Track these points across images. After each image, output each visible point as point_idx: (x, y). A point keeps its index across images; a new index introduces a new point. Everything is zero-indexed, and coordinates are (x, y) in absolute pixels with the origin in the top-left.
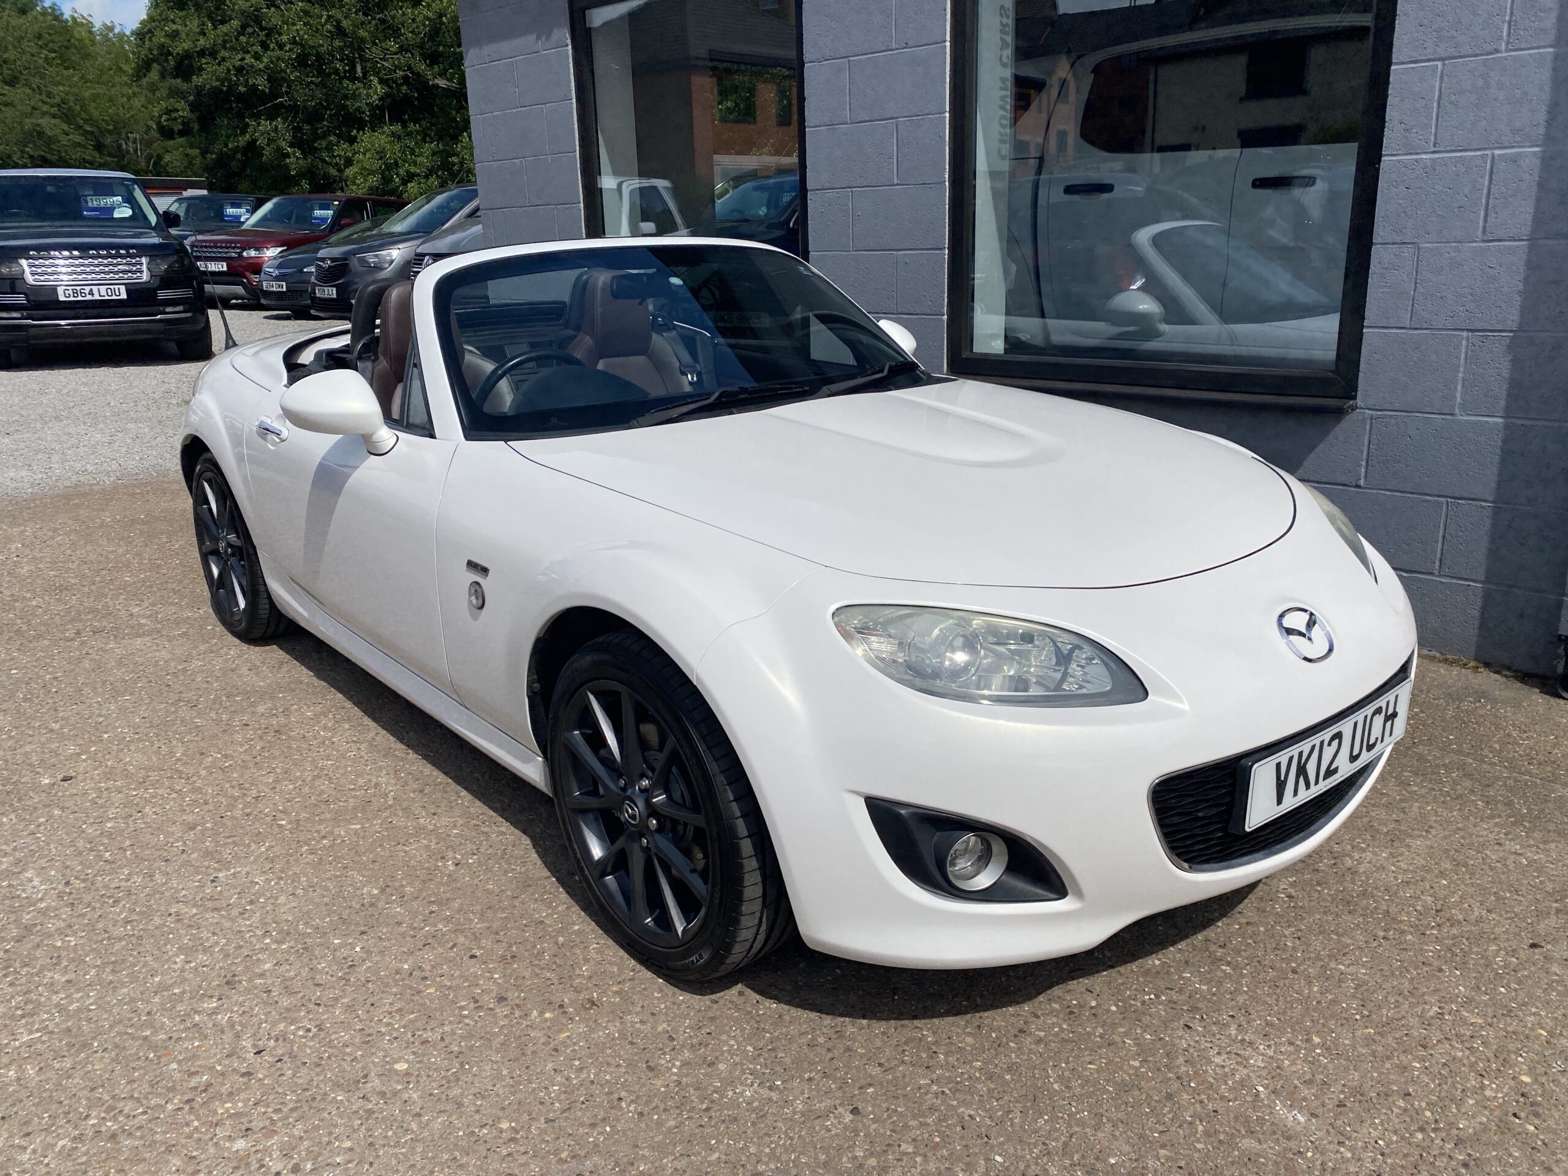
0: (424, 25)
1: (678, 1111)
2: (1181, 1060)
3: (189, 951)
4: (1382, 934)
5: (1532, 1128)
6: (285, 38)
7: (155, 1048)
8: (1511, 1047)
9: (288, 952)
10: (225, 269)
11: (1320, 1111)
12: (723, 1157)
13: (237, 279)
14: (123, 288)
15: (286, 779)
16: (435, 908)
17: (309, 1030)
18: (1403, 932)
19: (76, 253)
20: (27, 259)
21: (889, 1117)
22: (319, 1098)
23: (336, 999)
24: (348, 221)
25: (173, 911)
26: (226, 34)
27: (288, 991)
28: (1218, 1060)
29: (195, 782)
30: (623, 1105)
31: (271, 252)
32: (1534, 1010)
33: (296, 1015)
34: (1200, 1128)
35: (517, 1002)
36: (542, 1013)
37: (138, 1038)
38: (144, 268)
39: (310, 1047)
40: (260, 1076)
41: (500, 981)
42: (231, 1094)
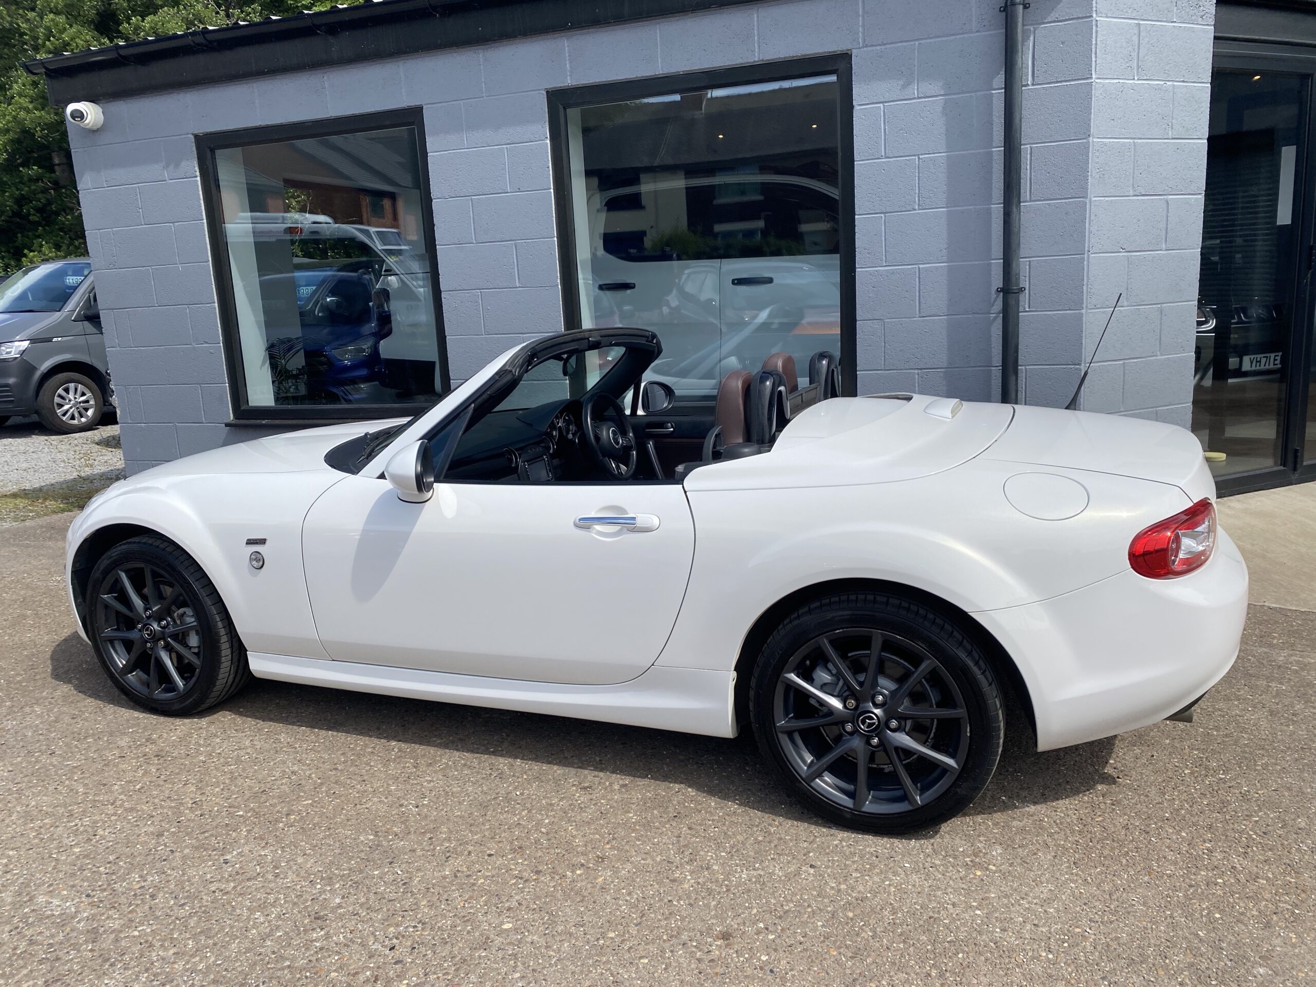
1: (712, 896)
3: (259, 909)
7: (305, 969)
9: (343, 888)
17: (415, 927)
22: (468, 958)
23: (416, 904)
27: (371, 909)
29: (122, 805)
30: (675, 903)
35: (550, 870)
37: (283, 969)
39: (429, 935)
41: (526, 863)
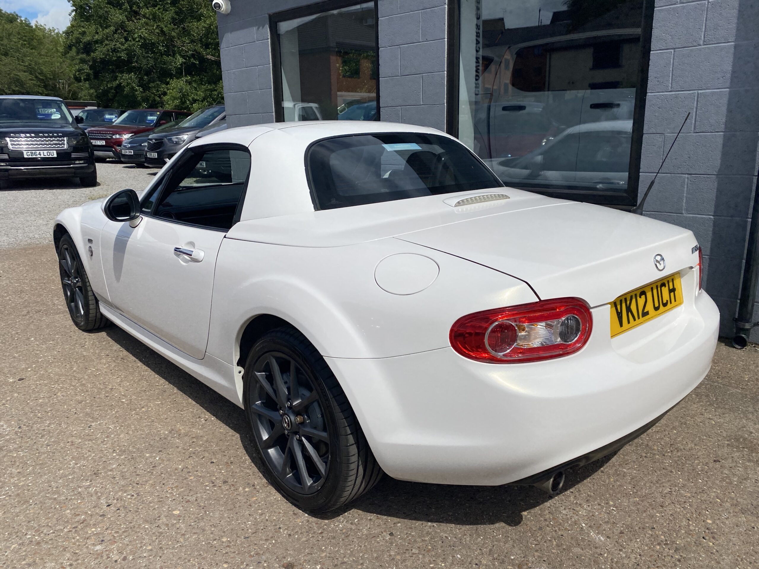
0: (203, 30)
1: (308, 534)
2: (547, 512)
3: (77, 459)
4: (644, 455)
5: (711, 544)
6: (136, 35)
7: (59, 503)
8: (703, 507)
9: (124, 459)
10: (104, 144)
11: (611, 536)
12: (328, 555)
13: (110, 149)
14: (55, 152)
15: (126, 380)
16: (195, 440)
17: (133, 496)
18: (654, 454)
19: (33, 135)
20: (10, 137)
21: (407, 537)
22: (136, 526)
23: (146, 481)
24: (164, 122)
25: (69, 440)
26: (108, 33)
27: (123, 477)
28: (564, 512)
29: (82, 381)
30: (281, 530)
31: (126, 137)
32: (714, 490)
33: (126, 489)
34: (555, 543)
35: (233, 483)
36: (244, 488)
37: (51, 499)
38: (66, 142)
39: (133, 504)
40: (109, 516)
41: (224, 474)
42: (94, 525)
